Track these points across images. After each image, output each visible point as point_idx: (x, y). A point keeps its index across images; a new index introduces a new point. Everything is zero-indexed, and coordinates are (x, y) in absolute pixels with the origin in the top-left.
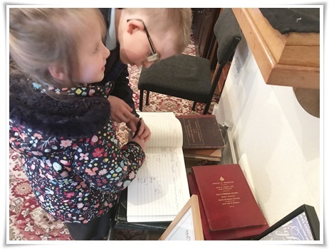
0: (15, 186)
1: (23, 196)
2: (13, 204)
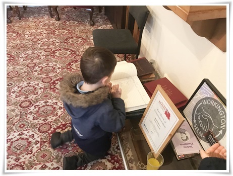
0: (39, 128)
1: (46, 132)
2: (43, 137)
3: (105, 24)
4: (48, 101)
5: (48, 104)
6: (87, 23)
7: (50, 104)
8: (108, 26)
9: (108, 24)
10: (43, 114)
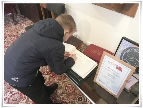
3: (25, 21)
4: (13, 90)
5: (14, 93)
6: (12, 24)
7: (15, 93)
8: (28, 21)
9: (27, 20)
10: (14, 102)
